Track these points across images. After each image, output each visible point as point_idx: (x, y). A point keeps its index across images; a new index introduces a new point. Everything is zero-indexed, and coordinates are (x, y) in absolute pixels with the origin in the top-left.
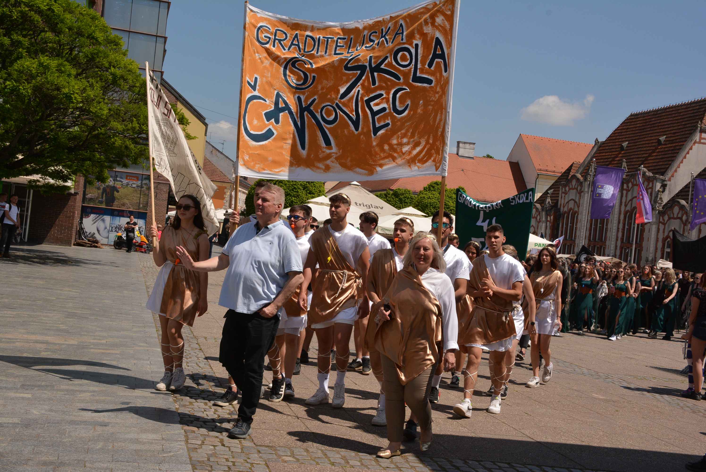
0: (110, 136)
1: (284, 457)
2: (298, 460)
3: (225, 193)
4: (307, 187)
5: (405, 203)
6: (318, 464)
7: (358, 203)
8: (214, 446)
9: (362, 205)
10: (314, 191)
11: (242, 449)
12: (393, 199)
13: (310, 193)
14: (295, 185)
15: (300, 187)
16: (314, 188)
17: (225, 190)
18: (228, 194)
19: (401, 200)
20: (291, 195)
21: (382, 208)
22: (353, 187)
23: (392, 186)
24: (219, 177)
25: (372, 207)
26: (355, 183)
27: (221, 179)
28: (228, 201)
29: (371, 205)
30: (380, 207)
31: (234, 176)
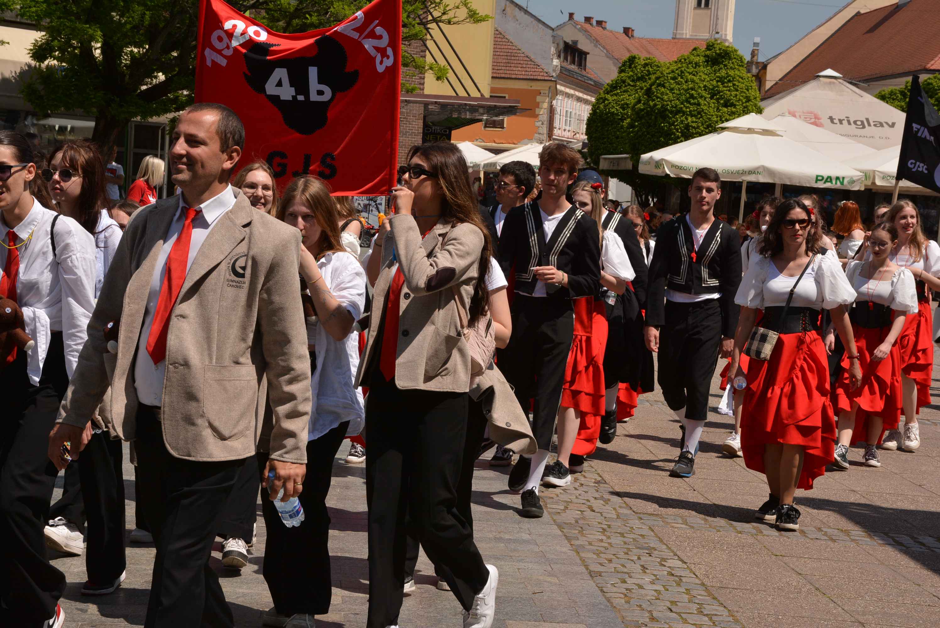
1: (673, 524)
2: (692, 527)
3: (538, 105)
4: (719, 92)
6: (719, 531)
7: (836, 117)
8: (581, 511)
9: (845, 122)
10: (734, 100)
11: (618, 516)
13: (726, 105)
14: (692, 89)
15: (704, 94)
16: (733, 93)
17: (539, 99)
18: (546, 105)
20: (684, 113)
21: (893, 125)
22: (826, 83)
23: (932, 62)
24: (522, 69)
25: (869, 125)
26: (829, 72)
27: (527, 73)
28: (545, 123)
29: (867, 120)
30: (887, 123)
31: (556, 62)
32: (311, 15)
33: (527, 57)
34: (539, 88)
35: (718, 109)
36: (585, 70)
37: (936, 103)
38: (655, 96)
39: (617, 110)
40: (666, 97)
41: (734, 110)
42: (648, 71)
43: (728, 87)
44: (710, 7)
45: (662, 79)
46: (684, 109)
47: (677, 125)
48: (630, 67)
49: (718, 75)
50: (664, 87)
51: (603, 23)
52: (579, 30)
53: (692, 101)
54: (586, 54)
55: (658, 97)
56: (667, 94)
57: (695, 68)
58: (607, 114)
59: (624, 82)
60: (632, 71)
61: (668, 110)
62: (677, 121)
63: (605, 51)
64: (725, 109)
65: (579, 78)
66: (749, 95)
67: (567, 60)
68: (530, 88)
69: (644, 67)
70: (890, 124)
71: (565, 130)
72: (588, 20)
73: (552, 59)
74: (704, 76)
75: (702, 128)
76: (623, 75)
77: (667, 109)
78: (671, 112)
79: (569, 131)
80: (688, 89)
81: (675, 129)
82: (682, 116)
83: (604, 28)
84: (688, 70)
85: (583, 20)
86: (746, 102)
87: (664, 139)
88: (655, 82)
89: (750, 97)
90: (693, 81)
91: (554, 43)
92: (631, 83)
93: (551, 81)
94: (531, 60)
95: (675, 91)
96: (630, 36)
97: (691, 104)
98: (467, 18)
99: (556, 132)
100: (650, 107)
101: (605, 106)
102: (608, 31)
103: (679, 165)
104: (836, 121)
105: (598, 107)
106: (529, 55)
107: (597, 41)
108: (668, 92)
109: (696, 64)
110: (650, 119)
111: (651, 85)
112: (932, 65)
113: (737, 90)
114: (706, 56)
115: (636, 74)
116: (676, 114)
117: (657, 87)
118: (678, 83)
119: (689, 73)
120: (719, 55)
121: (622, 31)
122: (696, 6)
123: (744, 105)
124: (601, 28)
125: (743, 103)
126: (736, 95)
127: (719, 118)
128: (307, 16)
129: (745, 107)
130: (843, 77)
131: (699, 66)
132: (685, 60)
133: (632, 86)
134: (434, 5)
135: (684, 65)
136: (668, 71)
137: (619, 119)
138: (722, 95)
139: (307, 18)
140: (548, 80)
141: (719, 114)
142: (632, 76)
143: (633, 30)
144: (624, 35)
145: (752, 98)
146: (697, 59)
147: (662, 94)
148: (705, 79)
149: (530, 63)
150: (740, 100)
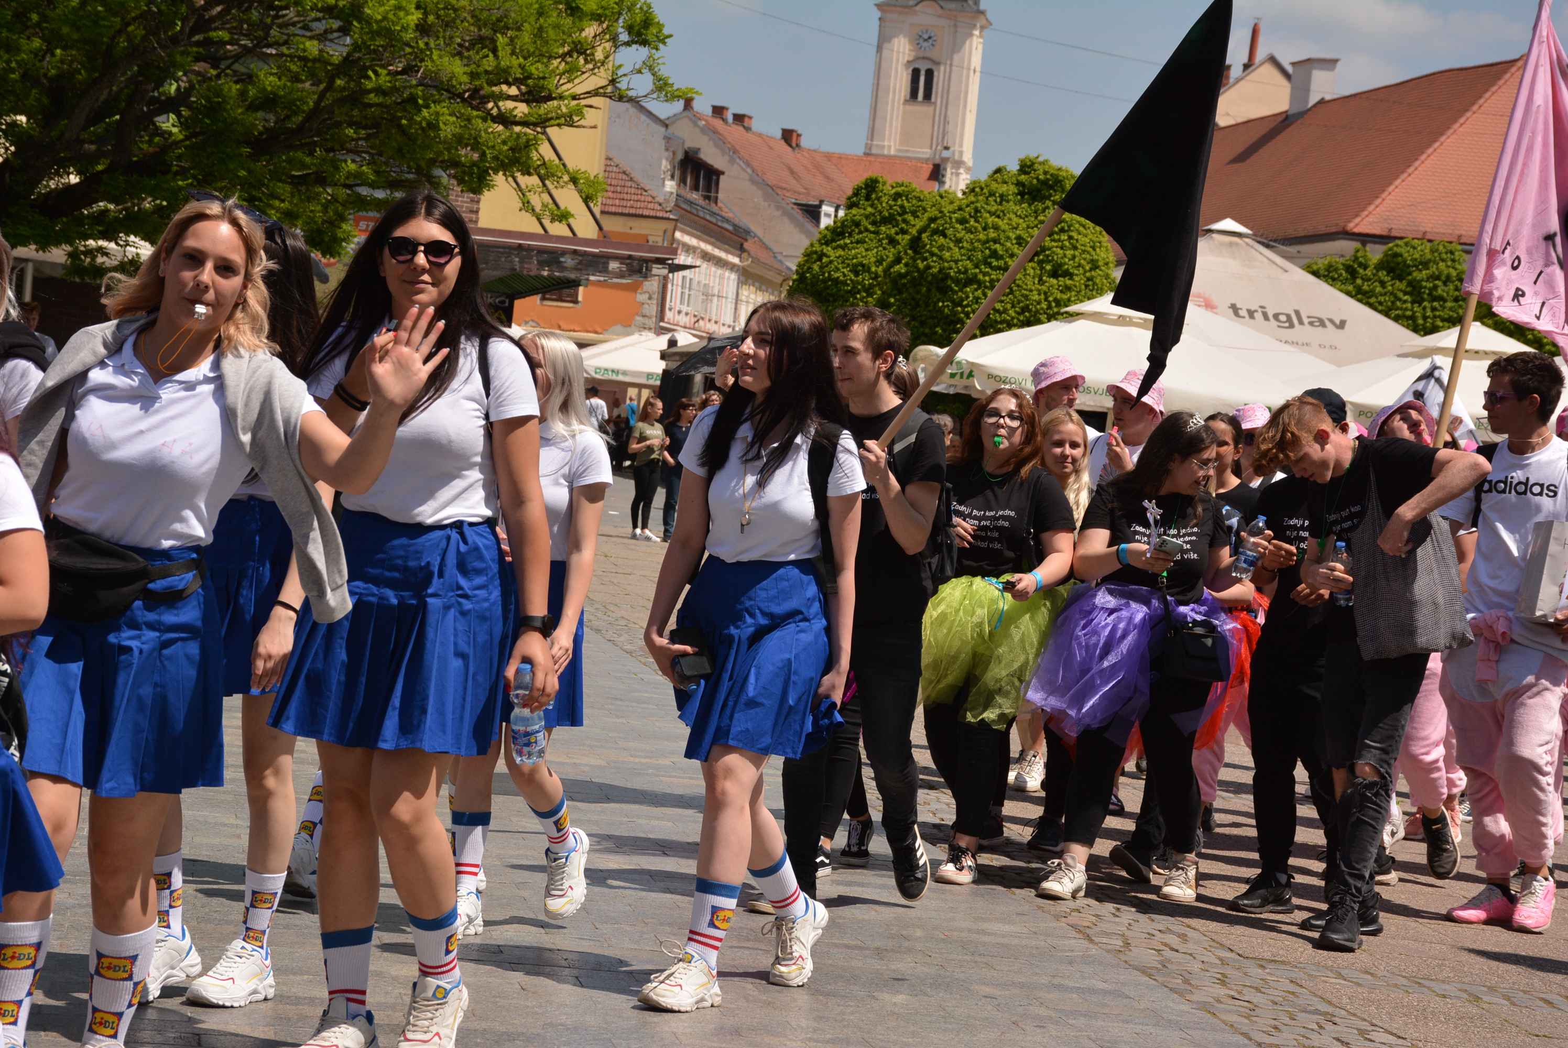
0: (412, 99)
4: (1044, 249)
5: (1435, 299)
7: (1243, 306)
9: (1259, 316)
10: (1069, 265)
12: (1383, 284)
13: (1055, 274)
14: (995, 241)
16: (1069, 253)
19: (1415, 291)
20: (980, 284)
21: (1342, 325)
22: (1222, 244)
23: (1357, 220)
24: (615, 196)
25: (1301, 322)
26: (1228, 224)
27: (625, 203)
28: (655, 296)
29: (1297, 313)
30: (1331, 321)
31: (670, 186)
32: (376, 73)
33: (624, 173)
34: (643, 232)
35: (1040, 280)
36: (716, 203)
37: (1409, 289)
38: (928, 251)
39: (845, 275)
40: (947, 255)
41: (1069, 282)
42: (902, 207)
43: (1059, 240)
44: (933, 99)
45: (940, 222)
46: (980, 277)
47: (968, 305)
48: (868, 198)
49: (1041, 218)
50: (945, 236)
51: (746, 119)
52: (703, 131)
53: (995, 263)
54: (719, 173)
55: (933, 254)
56: (949, 249)
57: (1001, 204)
58: (825, 281)
59: (857, 224)
60: (872, 206)
61: (951, 278)
62: (968, 297)
63: (749, 170)
64: (1054, 281)
65: (708, 217)
66: (1096, 257)
67: (685, 184)
68: (629, 231)
69: (895, 200)
70: (1338, 322)
71: (679, 312)
72: (718, 111)
73: (664, 180)
74: (1015, 220)
75: (1011, 312)
76: (854, 211)
77: (948, 276)
78: (957, 281)
79: (687, 314)
80: (987, 241)
81: (963, 312)
82: (976, 290)
83: (748, 129)
84: (988, 208)
85: (709, 111)
86: (1091, 270)
87: (944, 330)
88: (928, 226)
89: (1097, 261)
90: (996, 228)
91: (667, 150)
92: (870, 227)
93: (668, 219)
94: (631, 180)
95: (965, 244)
96: (794, 145)
97: (992, 268)
98: (653, 92)
99: (669, 315)
100: (918, 270)
101: (821, 267)
102: (754, 133)
103: (1002, 374)
104: (1243, 313)
105: (809, 268)
106: (629, 170)
107: (735, 151)
108: (952, 245)
109: (1001, 196)
110: (918, 292)
111: (921, 232)
112: (1357, 225)
113: (1075, 248)
114: (1019, 184)
115: (881, 212)
116: (965, 286)
117: (932, 235)
118: (969, 231)
119: (989, 212)
120: (1044, 183)
121: (779, 134)
122: (908, 97)
123: (1088, 274)
124: (741, 128)
125: (1085, 272)
126: (1074, 257)
127: (1042, 297)
128: (370, 73)
129: (1088, 279)
130: (1255, 235)
131: (1008, 201)
132: (982, 189)
133: (873, 232)
134: (591, 66)
135: (981, 198)
136: (951, 208)
137: (850, 292)
138: (1048, 256)
139: (369, 78)
140: (662, 218)
141: (1044, 288)
142: (873, 215)
143: (799, 136)
144: (783, 142)
145: (1101, 263)
146: (1003, 189)
147: (941, 248)
148: (1018, 225)
149: (629, 184)
150: (1080, 265)
